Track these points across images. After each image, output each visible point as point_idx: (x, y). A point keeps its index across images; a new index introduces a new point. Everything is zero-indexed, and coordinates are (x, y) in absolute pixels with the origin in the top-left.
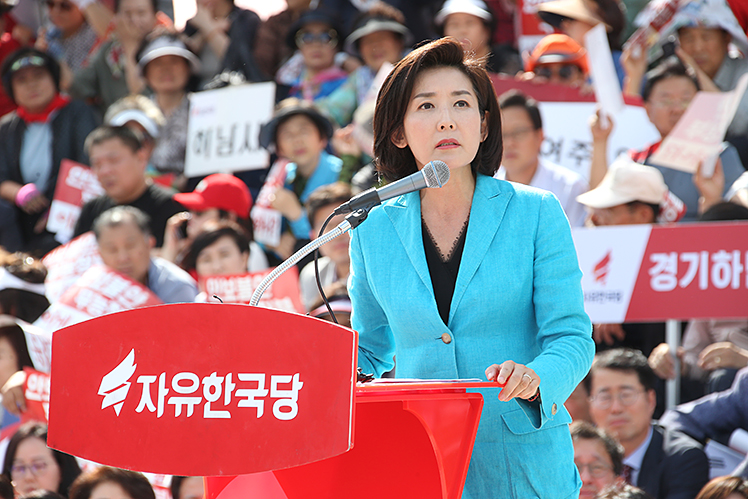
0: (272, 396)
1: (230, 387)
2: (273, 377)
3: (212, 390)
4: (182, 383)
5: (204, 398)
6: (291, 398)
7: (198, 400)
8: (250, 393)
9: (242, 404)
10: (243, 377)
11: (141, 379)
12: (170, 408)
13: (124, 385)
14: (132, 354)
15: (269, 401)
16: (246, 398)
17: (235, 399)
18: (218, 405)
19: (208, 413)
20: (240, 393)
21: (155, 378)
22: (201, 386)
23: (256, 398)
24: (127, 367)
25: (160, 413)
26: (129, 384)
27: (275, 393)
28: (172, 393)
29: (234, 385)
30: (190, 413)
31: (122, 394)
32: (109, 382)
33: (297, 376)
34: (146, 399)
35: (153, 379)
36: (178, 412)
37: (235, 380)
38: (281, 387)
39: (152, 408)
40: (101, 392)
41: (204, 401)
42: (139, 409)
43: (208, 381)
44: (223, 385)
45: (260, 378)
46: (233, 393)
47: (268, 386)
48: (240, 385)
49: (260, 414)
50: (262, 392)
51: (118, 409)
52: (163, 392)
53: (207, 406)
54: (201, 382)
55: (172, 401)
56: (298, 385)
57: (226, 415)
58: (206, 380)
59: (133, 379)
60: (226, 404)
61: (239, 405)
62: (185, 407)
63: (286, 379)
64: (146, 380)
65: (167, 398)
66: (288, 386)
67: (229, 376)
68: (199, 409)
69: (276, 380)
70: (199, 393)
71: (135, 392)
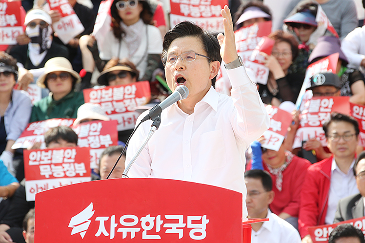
0: (188, 227)
1: (159, 222)
2: (188, 217)
3: (148, 224)
4: (126, 220)
5: (142, 228)
6: (202, 228)
7: (138, 230)
8: (174, 226)
9: (168, 231)
10: (167, 217)
11: (97, 219)
12: (118, 235)
13: (86, 222)
14: (91, 206)
15: (186, 230)
16: (171, 228)
17: (163, 229)
18: (152, 232)
19: (145, 236)
20: (166, 226)
22: (140, 222)
23: (177, 228)
24: (88, 212)
25: (112, 237)
26: (90, 221)
27: (190, 225)
28: (120, 226)
29: (162, 221)
30: (133, 236)
31: (86, 226)
32: (74, 221)
33: (205, 217)
34: (102, 229)
35: (107, 218)
36: (124, 236)
37: (163, 218)
38: (193, 222)
39: (106, 234)
40: (70, 226)
41: (142, 230)
42: (98, 234)
43: (144, 220)
44: (155, 221)
45: (181, 218)
46: (162, 226)
47: (185, 221)
48: (166, 221)
49: (181, 236)
50: (181, 224)
51: (83, 235)
52: (113, 225)
53: (144, 233)
54: (139, 220)
55: (120, 230)
56: (205, 221)
57: (158, 237)
58: (142, 219)
59: (93, 219)
60: (157, 231)
61: (166, 232)
62: (129, 234)
63: (198, 218)
64: (102, 219)
65: (116, 229)
66: (200, 222)
67: (159, 217)
68: (138, 235)
69: (190, 218)
70: (139, 225)
71: (94, 225)
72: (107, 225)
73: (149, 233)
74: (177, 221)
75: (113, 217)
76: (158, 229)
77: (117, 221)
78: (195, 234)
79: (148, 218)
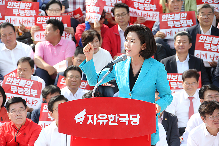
1: (117, 117)
2: (130, 115)
3: (111, 118)
4: (101, 116)
5: (109, 120)
6: (137, 120)
7: (107, 121)
8: (124, 119)
9: (121, 121)
10: (121, 115)
11: (88, 116)
12: (98, 123)
13: (82, 117)
14: (85, 110)
15: (130, 121)
16: (123, 120)
17: (119, 121)
19: (110, 124)
20: (120, 119)
21: (93, 115)
22: (108, 117)
23: (125, 120)
24: (83, 113)
25: (95, 124)
26: (84, 117)
27: (131, 119)
28: (98, 119)
30: (105, 124)
31: (83, 119)
32: (77, 117)
33: (138, 115)
34: (90, 120)
35: (92, 115)
36: (101, 124)
38: (133, 117)
39: (92, 123)
40: (75, 119)
41: (109, 121)
42: (88, 123)
43: (110, 116)
44: (115, 117)
45: (127, 115)
46: (118, 119)
47: (129, 117)
48: (120, 117)
49: (127, 124)
50: (127, 118)
51: (81, 123)
52: (95, 119)
53: (110, 122)
54: (107, 116)
55: (98, 121)
56: (139, 117)
57: (117, 124)
59: (86, 116)
62: (103, 123)
63: (135, 115)
64: (90, 116)
65: (97, 120)
66: (136, 117)
67: (117, 115)
68: (107, 123)
69: (131, 116)
70: (107, 119)
71: (86, 119)
72: (93, 118)
73: (112, 122)
74: (125, 117)
75: (95, 115)
76: (116, 121)
77: (97, 117)
78: (134, 123)
79: (112, 115)
